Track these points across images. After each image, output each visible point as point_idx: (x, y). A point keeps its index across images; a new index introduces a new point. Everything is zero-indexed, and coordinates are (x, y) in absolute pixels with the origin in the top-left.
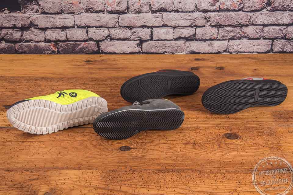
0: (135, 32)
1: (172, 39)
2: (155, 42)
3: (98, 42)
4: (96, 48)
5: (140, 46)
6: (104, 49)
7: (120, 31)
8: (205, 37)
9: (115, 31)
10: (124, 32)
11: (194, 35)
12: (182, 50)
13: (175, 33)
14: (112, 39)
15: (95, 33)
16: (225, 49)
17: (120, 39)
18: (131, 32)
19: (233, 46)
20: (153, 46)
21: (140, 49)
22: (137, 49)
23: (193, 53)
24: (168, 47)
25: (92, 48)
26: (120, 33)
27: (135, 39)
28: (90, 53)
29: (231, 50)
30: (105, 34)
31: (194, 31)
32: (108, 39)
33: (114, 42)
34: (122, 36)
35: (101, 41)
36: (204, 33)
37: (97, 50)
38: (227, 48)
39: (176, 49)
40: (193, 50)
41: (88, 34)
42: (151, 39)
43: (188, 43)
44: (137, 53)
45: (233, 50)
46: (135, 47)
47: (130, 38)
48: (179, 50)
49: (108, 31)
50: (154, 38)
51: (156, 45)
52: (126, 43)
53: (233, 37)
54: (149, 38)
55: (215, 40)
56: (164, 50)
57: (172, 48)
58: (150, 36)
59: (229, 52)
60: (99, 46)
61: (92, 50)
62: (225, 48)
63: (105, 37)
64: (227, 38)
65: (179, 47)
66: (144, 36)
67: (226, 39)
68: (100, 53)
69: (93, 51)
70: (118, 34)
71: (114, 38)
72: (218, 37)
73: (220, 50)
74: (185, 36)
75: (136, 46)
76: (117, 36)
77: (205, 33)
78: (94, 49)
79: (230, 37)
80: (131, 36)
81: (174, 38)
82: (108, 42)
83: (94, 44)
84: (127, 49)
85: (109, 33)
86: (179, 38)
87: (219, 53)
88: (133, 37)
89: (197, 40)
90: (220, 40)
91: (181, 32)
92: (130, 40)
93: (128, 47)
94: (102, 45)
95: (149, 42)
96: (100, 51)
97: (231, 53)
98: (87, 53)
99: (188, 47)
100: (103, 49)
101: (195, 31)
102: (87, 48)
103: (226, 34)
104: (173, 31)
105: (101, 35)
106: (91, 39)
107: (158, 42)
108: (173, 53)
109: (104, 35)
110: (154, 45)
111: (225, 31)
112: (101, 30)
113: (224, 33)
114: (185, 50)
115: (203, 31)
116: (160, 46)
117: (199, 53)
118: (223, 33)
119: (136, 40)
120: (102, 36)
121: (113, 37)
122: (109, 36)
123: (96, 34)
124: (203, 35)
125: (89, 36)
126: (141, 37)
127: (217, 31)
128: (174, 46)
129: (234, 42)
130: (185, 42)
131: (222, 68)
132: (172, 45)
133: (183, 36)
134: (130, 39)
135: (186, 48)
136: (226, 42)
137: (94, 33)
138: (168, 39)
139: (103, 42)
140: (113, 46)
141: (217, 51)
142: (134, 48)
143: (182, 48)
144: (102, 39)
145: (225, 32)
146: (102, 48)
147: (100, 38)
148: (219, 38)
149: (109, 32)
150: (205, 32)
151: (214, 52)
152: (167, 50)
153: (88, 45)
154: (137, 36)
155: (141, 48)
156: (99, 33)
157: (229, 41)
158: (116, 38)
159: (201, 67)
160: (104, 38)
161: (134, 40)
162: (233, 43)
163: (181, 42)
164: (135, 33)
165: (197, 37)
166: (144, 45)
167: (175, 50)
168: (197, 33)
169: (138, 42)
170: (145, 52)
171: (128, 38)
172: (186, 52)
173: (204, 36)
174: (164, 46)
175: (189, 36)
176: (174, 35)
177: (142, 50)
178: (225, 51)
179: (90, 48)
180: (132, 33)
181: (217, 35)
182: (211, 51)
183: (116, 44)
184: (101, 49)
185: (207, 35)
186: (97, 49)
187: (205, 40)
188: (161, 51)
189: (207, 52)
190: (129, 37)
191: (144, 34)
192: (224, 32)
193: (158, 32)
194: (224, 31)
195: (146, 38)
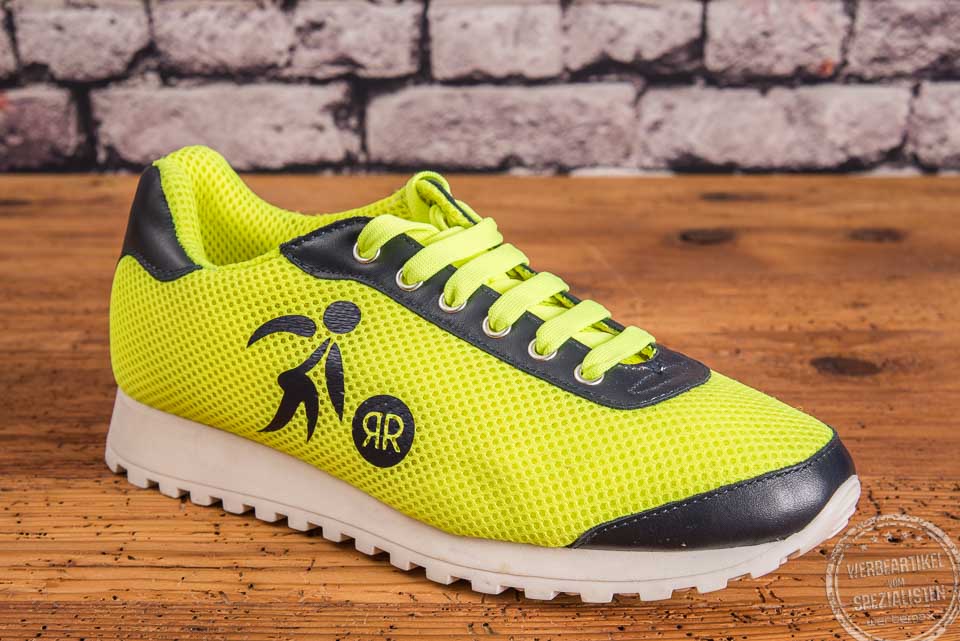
0: (317, 26)
1: (553, 70)
2: (447, 97)
3: (81, 90)
4: (72, 129)
5: (353, 122)
6: (125, 142)
7: (219, 17)
8: (762, 62)
9: (185, 15)
10: (246, 27)
11: (697, 47)
12: (621, 150)
13: (574, 30)
14: (171, 74)
15: (59, 28)
16: (894, 142)
17: (220, 74)
18: (289, 22)
19: (942, 119)
20: (437, 122)
21: (352, 142)
22: (334, 143)
23: (688, 165)
24: (530, 130)
25: (46, 129)
26: (221, 29)
27: (320, 74)
28: (34, 163)
29: (930, 147)
30: (127, 39)
31: (697, 19)
32: (148, 69)
33: (184, 94)
34: (233, 54)
35: (103, 83)
36: (754, 33)
37: (79, 147)
38: (905, 139)
39: (582, 143)
40: (685, 149)
41: (14, 42)
42: (423, 73)
43: (656, 101)
44: (336, 167)
45: (945, 151)
46: (320, 128)
47: (289, 64)
48: (598, 147)
49: (144, 19)
50: (442, 68)
51: (452, 117)
52: (262, 100)
53: (945, 58)
54: (404, 65)
55: (830, 79)
56: (504, 149)
57: (556, 134)
58: (414, 54)
59: (916, 161)
60: (88, 123)
61: (46, 148)
62: (891, 135)
63: (128, 58)
64: (907, 67)
65: (602, 130)
66: (373, 49)
67: (899, 76)
68: (102, 168)
69: (56, 152)
70: (212, 38)
71: (182, 64)
72: (845, 63)
73: (856, 151)
74: (638, 55)
75: (327, 120)
76: (200, 50)
77: (766, 34)
78: (62, 142)
79: (923, 64)
80: (292, 49)
81: (567, 69)
82: (147, 90)
83: (56, 107)
84: (273, 138)
85: (151, 31)
86: (602, 68)
87: (853, 166)
88: (305, 59)
89: (715, 80)
90: (861, 80)
91: (612, 23)
92: (287, 81)
93: (279, 129)
94: (106, 111)
95: (412, 93)
96: (95, 154)
97: (930, 169)
98: (20, 163)
99: (656, 126)
100: (116, 141)
101: (704, 17)
102: (12, 131)
103: (900, 40)
104: (564, 16)
105: (98, 45)
106: (35, 72)
107: (465, 96)
108: (563, 170)
109: (122, 47)
110: (439, 115)
111: (894, 18)
112: (97, 14)
113: (888, 35)
114: (637, 147)
115: (754, 15)
116: (478, 122)
117: (729, 168)
118: (878, 35)
119: (324, 82)
120: (105, 54)
121: (177, 55)
122: (150, 50)
123: (66, 37)
124: (751, 45)
125: (23, 49)
126: (359, 57)
127: (842, 21)
128: (568, 120)
129: (953, 96)
130: (640, 95)
131: (888, 235)
132: (555, 111)
133: (624, 53)
134: (287, 72)
135: (642, 134)
136: (898, 95)
137: (54, 33)
138: (532, 72)
139: (116, 91)
140: (179, 122)
141: (841, 157)
142: (313, 132)
143: (617, 136)
144: (103, 74)
145: (895, 26)
146: (112, 130)
147: (93, 64)
148: (854, 65)
149: (151, 21)
150: (767, 28)
151: (826, 159)
152: (523, 149)
153: (22, 111)
154: (333, 48)
155: (361, 131)
156: (89, 30)
157: (916, 91)
158: (197, 67)
159: (749, 230)
160: (118, 65)
161: (314, 81)
162: (945, 103)
163: (613, 94)
164: (317, 35)
165: (712, 61)
166: (381, 111)
167: (573, 149)
168: (716, 32)
169: (336, 93)
170: (388, 157)
171: (274, 66)
172: (648, 162)
173: (759, 53)
174: (504, 117)
175: (665, 56)
176: (566, 49)
177: (364, 147)
178: (894, 156)
179: (34, 134)
180: (299, 30)
181: (844, 50)
182: (801, 156)
183: (198, 108)
184: (104, 141)
185: (780, 48)
186: (82, 138)
187: (763, 82)
188: (488, 157)
189: (778, 161)
190: (282, 61)
191: (378, 38)
192: (887, 26)
193: (465, 26)
194: (885, 20)
195: (389, 66)
